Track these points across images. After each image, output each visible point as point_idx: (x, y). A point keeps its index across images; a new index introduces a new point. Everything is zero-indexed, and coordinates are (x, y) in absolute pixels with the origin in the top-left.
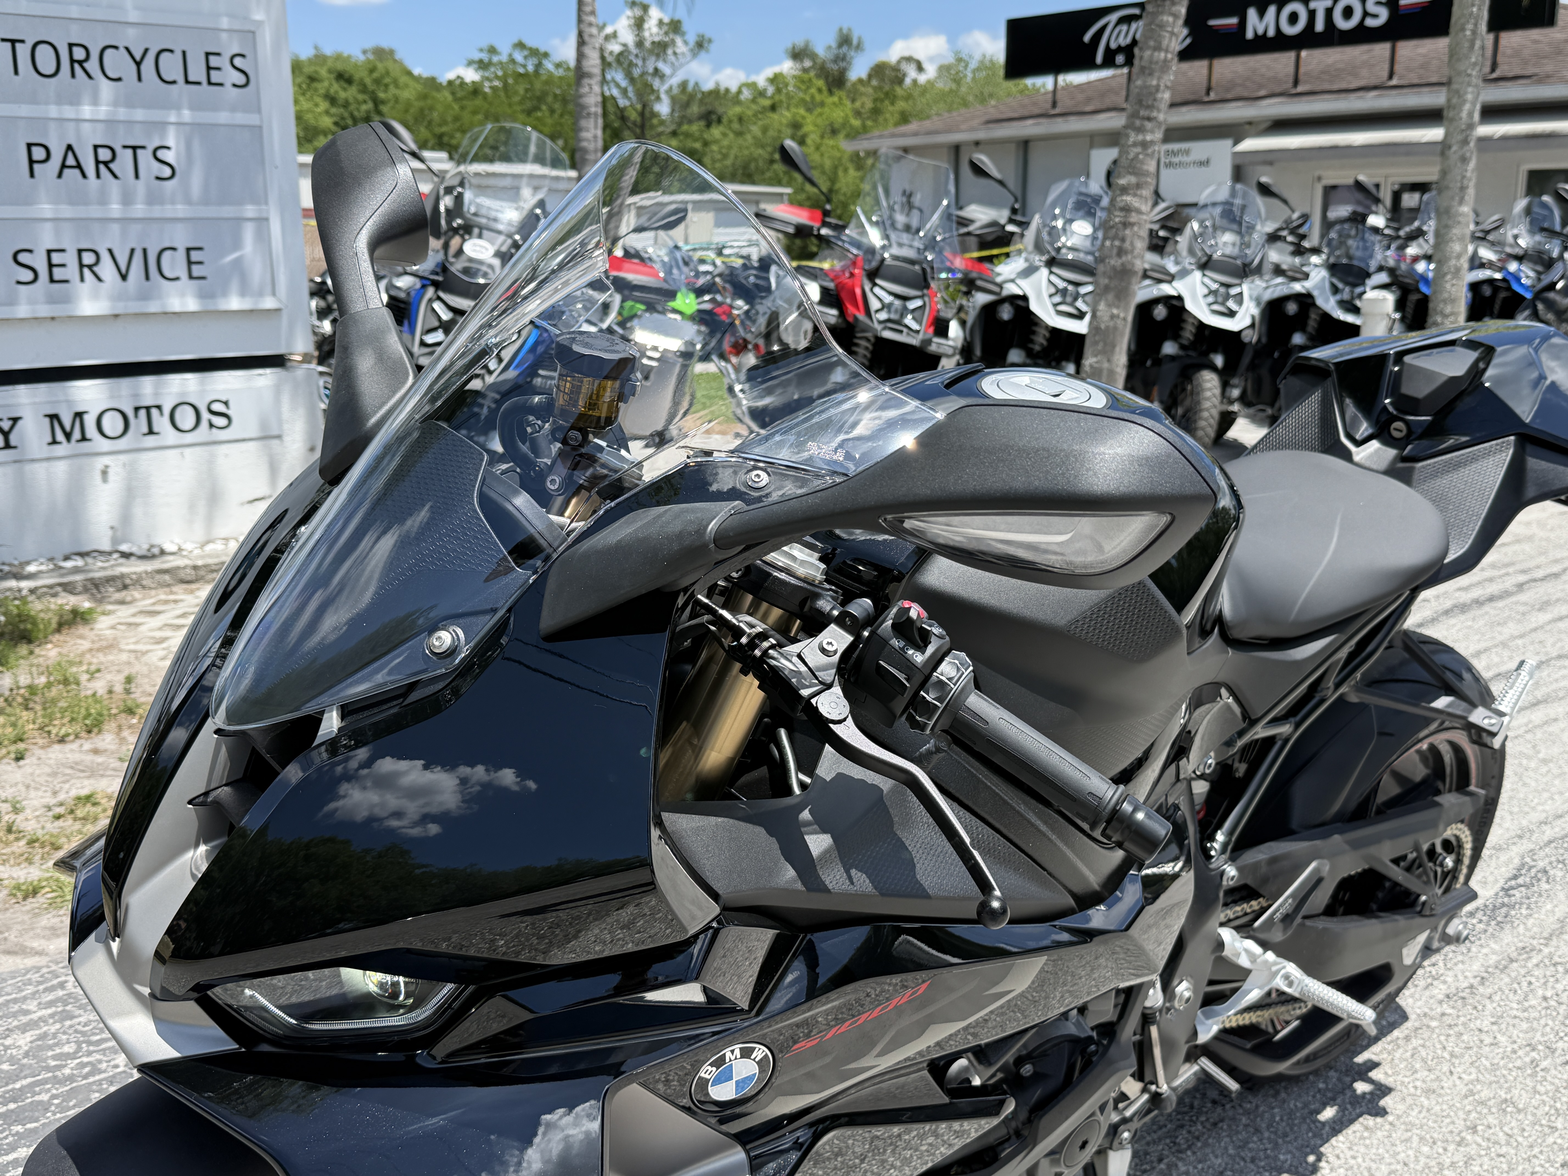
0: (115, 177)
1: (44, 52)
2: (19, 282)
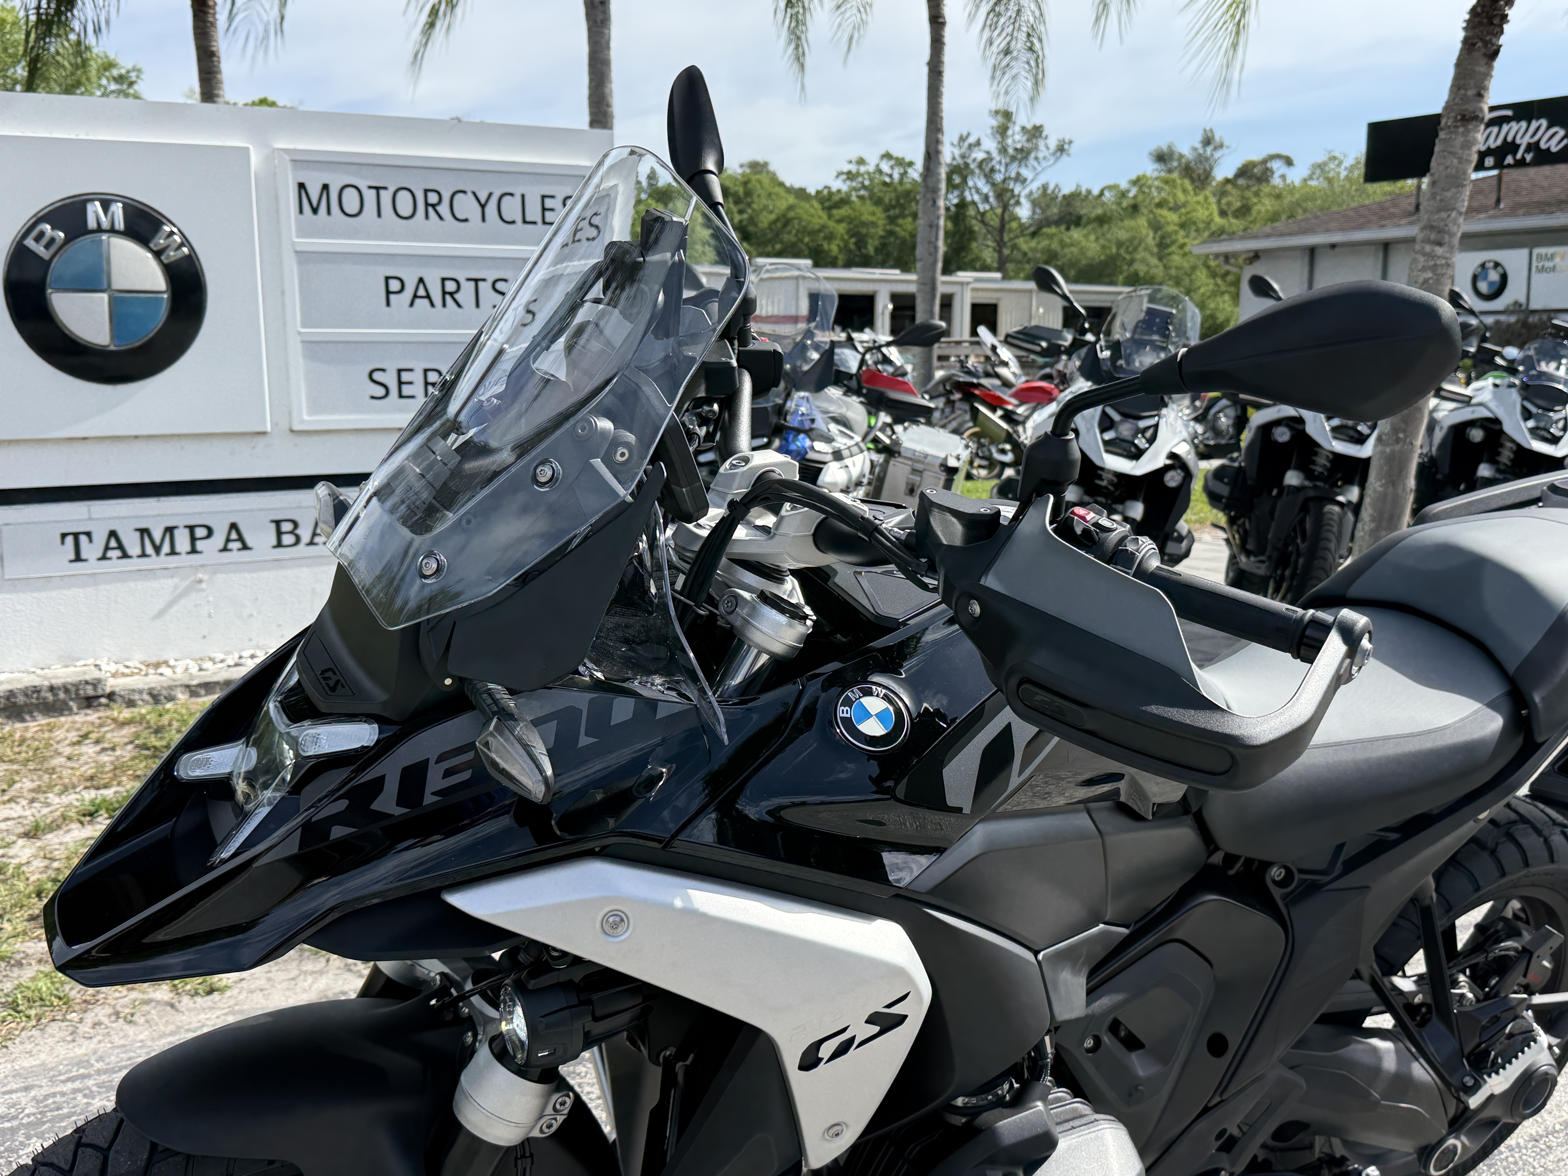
0: (459, 305)
1: (404, 199)
2: (373, 397)
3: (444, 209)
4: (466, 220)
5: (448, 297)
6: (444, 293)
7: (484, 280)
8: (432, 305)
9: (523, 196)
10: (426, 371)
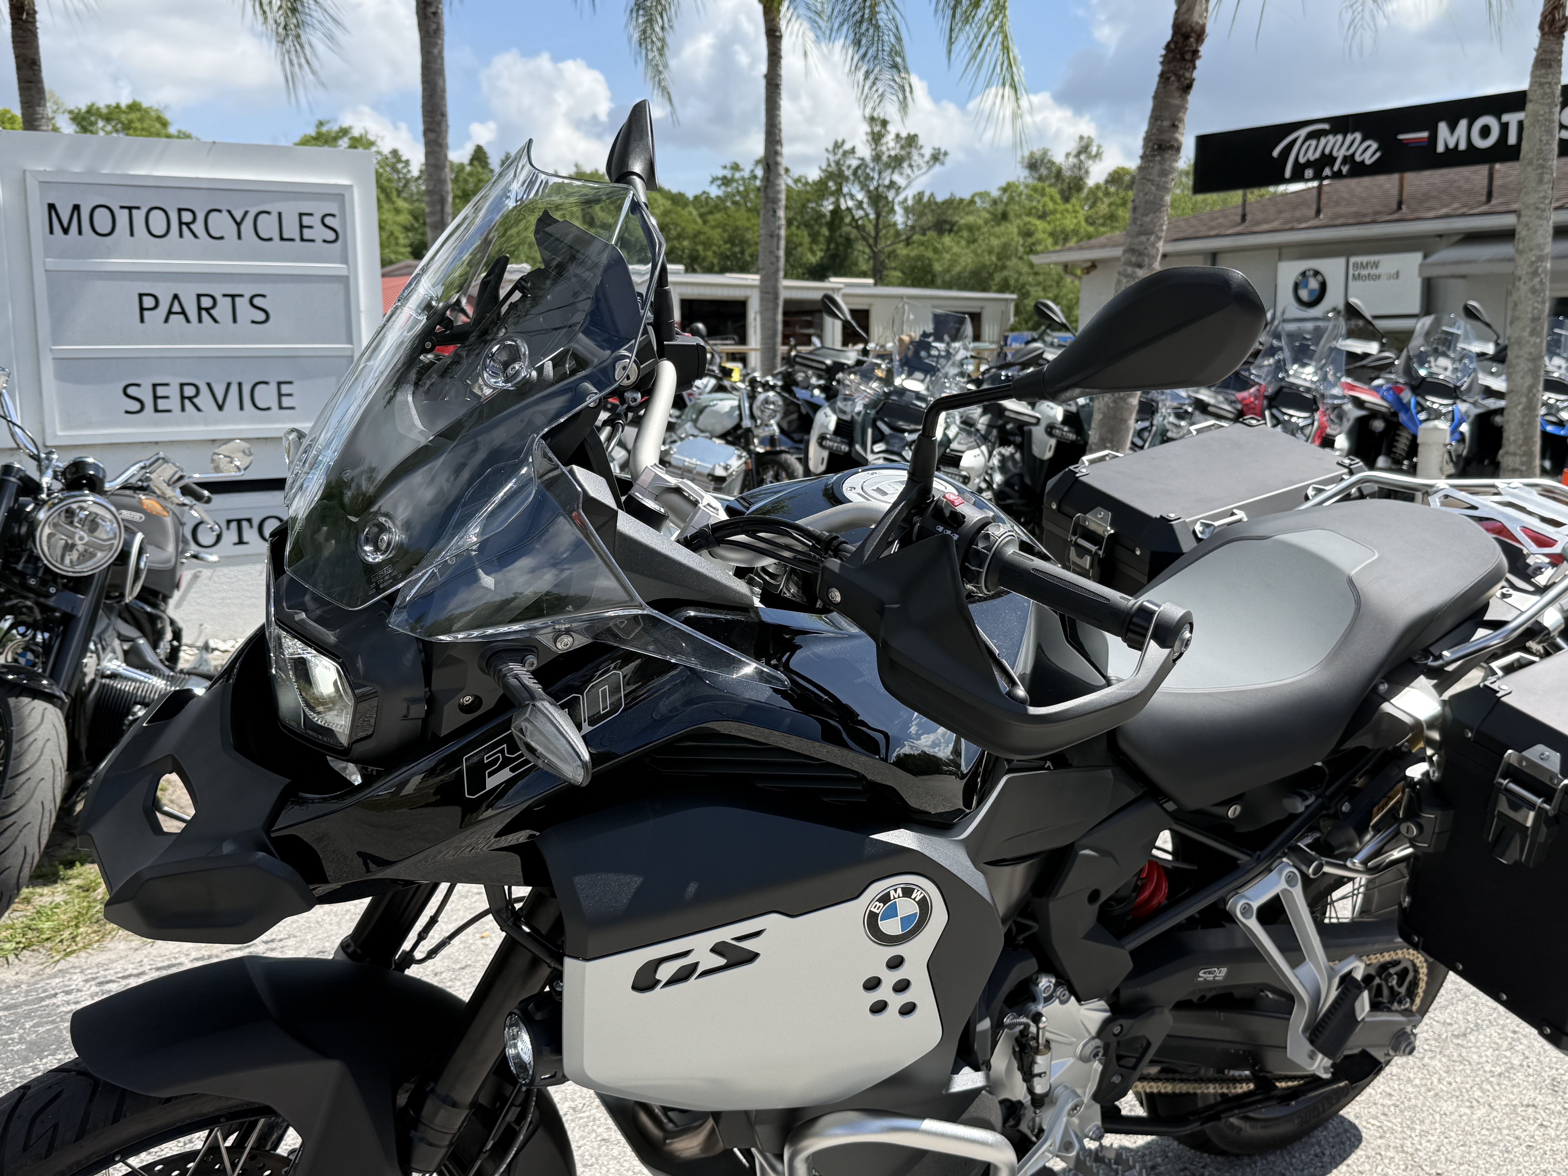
0: (215, 321)
1: (156, 216)
2: (127, 412)
3: (198, 227)
4: (222, 238)
5: (204, 313)
6: (200, 309)
7: (241, 296)
8: (188, 321)
9: (280, 214)
10: (182, 385)
